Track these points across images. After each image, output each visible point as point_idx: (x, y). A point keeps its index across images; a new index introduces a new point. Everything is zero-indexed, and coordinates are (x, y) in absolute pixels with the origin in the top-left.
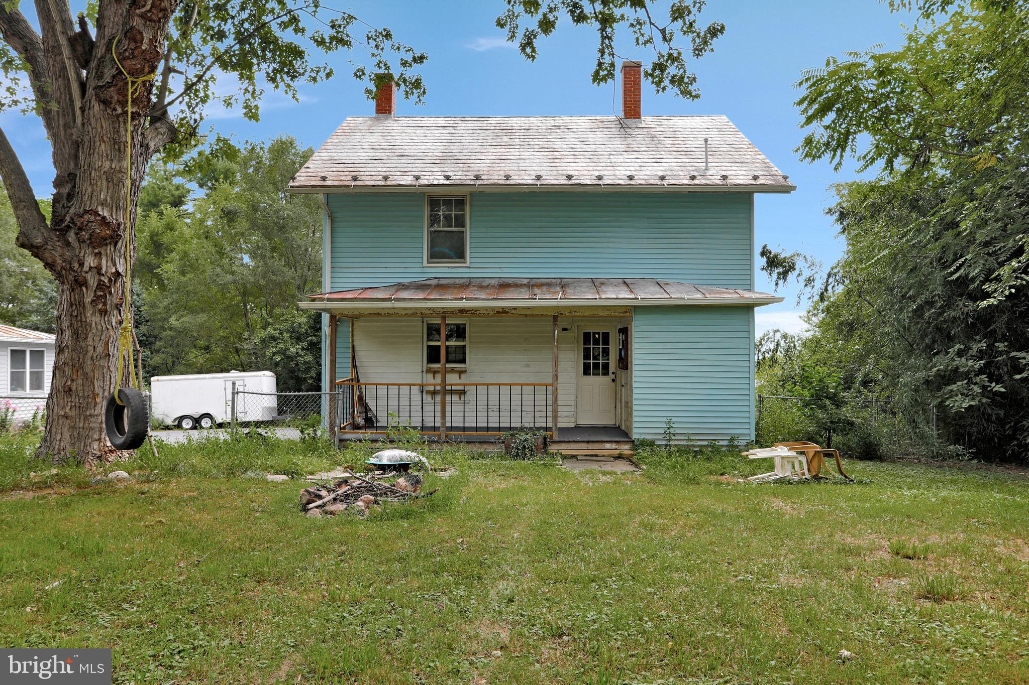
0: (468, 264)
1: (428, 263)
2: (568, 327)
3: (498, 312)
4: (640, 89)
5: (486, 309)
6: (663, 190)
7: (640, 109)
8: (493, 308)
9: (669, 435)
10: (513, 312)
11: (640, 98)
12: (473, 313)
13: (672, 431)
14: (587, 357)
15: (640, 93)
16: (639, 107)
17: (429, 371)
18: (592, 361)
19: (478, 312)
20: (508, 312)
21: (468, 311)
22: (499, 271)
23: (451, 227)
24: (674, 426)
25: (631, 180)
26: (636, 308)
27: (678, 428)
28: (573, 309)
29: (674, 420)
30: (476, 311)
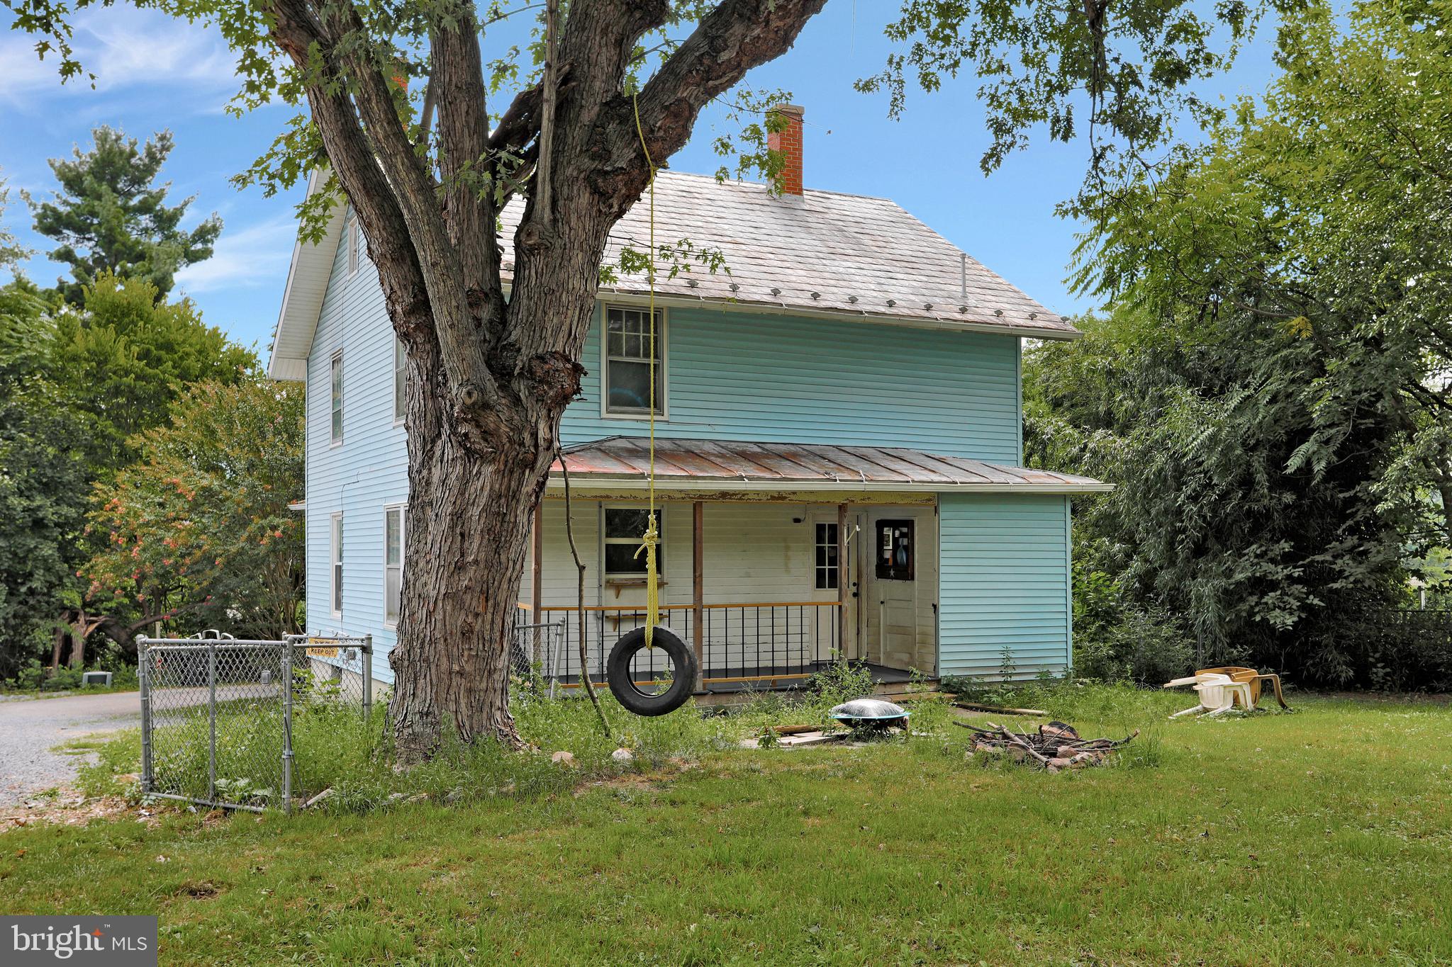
0: (665, 418)
1: (608, 412)
2: (801, 517)
3: (773, 498)
4: (801, 150)
5: (757, 493)
6: (937, 326)
7: (801, 181)
8: (766, 492)
9: (1005, 669)
10: (792, 497)
11: (801, 163)
12: (740, 499)
13: (1011, 663)
14: (820, 561)
15: (801, 155)
16: (800, 176)
17: (610, 584)
18: (827, 567)
19: (746, 497)
20: (785, 498)
21: (734, 494)
22: (709, 429)
23: (621, 355)
24: (1011, 655)
25: (890, 306)
26: (941, 495)
27: (1017, 658)
28: (867, 495)
29: (1013, 647)
30: (744, 495)
